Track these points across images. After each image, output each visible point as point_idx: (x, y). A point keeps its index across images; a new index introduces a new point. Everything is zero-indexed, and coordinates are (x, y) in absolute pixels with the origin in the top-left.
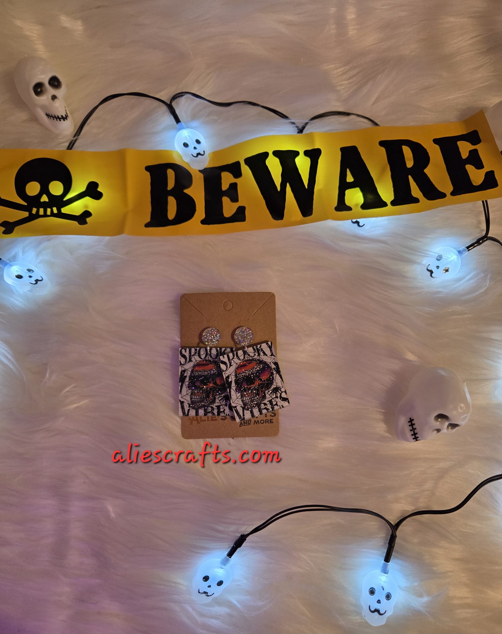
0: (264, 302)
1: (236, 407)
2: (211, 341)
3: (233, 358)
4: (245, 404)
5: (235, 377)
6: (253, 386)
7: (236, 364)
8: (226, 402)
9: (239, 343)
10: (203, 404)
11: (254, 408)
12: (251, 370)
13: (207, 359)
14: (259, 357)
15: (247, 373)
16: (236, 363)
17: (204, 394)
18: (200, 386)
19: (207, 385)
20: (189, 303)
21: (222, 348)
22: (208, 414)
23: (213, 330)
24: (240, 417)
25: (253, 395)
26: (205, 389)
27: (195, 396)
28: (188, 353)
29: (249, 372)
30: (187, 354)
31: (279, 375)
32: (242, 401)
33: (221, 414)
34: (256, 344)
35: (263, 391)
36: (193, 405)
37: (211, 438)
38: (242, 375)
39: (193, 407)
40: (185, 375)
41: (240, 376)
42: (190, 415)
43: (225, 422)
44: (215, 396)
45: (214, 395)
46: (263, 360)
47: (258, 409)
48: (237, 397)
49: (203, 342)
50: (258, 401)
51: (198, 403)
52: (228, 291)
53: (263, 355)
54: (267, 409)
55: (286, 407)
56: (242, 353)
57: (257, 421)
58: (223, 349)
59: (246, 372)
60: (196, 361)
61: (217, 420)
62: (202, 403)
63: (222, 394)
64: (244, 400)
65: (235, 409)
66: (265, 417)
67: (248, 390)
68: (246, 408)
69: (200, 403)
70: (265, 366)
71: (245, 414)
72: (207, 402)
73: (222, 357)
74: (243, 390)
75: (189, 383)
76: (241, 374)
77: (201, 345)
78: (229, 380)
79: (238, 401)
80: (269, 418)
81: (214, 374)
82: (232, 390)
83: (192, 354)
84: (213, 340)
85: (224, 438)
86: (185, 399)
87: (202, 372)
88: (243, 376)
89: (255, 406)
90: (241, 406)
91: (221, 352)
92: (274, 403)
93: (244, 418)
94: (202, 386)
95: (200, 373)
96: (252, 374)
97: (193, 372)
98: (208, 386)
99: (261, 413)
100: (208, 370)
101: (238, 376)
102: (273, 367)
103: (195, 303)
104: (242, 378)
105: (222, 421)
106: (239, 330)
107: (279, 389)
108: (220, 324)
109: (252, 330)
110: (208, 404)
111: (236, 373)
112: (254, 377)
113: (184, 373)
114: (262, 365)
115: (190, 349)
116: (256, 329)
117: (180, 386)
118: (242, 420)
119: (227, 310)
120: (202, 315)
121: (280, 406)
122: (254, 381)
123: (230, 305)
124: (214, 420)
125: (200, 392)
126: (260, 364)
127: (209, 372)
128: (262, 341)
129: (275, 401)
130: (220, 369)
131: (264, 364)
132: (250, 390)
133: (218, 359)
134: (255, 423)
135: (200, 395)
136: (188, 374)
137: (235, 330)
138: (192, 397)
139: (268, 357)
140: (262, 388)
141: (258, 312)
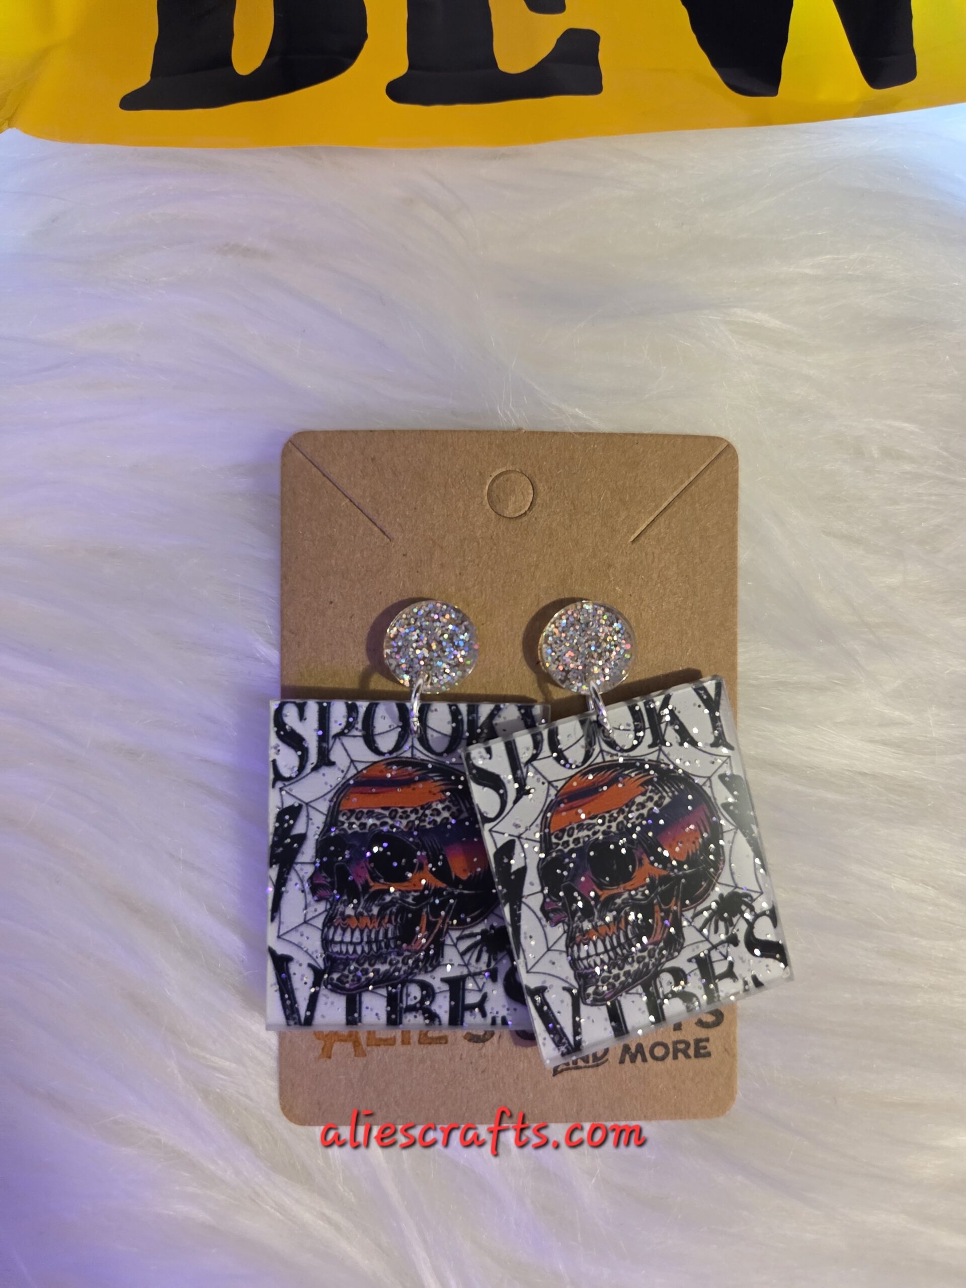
0: (686, 483)
1: (541, 990)
2: (425, 665)
3: (534, 757)
4: (584, 977)
5: (540, 847)
6: (624, 892)
7: (550, 783)
8: (495, 959)
9: (563, 682)
10: (383, 968)
11: (627, 993)
12: (618, 814)
13: (408, 754)
14: (660, 750)
15: (597, 828)
16: (550, 779)
17: (390, 921)
18: (372, 884)
19: (405, 879)
20: (324, 475)
21: (478, 706)
22: (404, 1016)
23: (435, 613)
24: (561, 1039)
25: (622, 932)
26: (391, 901)
27: (344, 930)
28: (315, 725)
29: (610, 821)
30: (309, 731)
31: (745, 837)
32: (574, 962)
33: (467, 1015)
34: (644, 688)
35: (671, 914)
36: (338, 972)
38: (575, 836)
39: (335, 981)
41: (566, 844)
42: (318, 1019)
43: (484, 1051)
44: (441, 931)
45: (436, 931)
46: (678, 768)
47: (647, 1002)
48: (550, 945)
49: (390, 670)
50: (647, 960)
51: (362, 965)
52: (514, 425)
53: (676, 745)
54: (686, 997)
55: (772, 981)
56: (580, 732)
57: (633, 1050)
58: (485, 710)
59: (594, 825)
60: (352, 761)
61: (446, 1042)
62: (377, 966)
63: (475, 921)
64: (579, 959)
65: (538, 999)
66: (675, 1031)
67: (600, 911)
68: (589, 996)
69: (366, 966)
70: (683, 794)
71: (582, 1022)
72: (400, 959)
73: (480, 753)
74: (576, 912)
75: (318, 870)
76: (570, 836)
77: (379, 685)
78: (512, 862)
79: (554, 963)
80: (691, 1033)
81: (440, 829)
82: (525, 912)
83: (335, 729)
84: (439, 663)
86: (299, 946)
87: (379, 816)
88: (581, 845)
89: (633, 982)
90: (567, 986)
91: (472, 723)
92: (720, 968)
93: (578, 1043)
94: (375, 887)
95: (369, 823)
96: (625, 831)
97: (337, 816)
98: (406, 884)
99: (659, 1018)
100: (409, 810)
101: (558, 844)
102: (720, 801)
103: (352, 479)
104: (574, 856)
105: (471, 1045)
106: (563, 614)
107: (746, 899)
108: (474, 586)
109: (625, 619)
110: (409, 971)
111: (545, 828)
112: (632, 849)
113: (291, 822)
114: (673, 789)
115: (325, 704)
116: (641, 614)
117: (273, 882)
118: (570, 1049)
119: (508, 516)
120: (385, 537)
121: (746, 983)
122: (630, 867)
123: (523, 493)
124: (436, 1043)
125: (371, 910)
126: (661, 783)
127: (416, 819)
128: (668, 671)
129: (723, 958)
130: (468, 806)
131: (679, 787)
132: (611, 911)
133: (460, 757)
134: (624, 1060)
135: (369, 924)
136: (311, 827)
137: (543, 616)
138: (331, 937)
139: (700, 750)
140: (666, 898)
141: (653, 532)
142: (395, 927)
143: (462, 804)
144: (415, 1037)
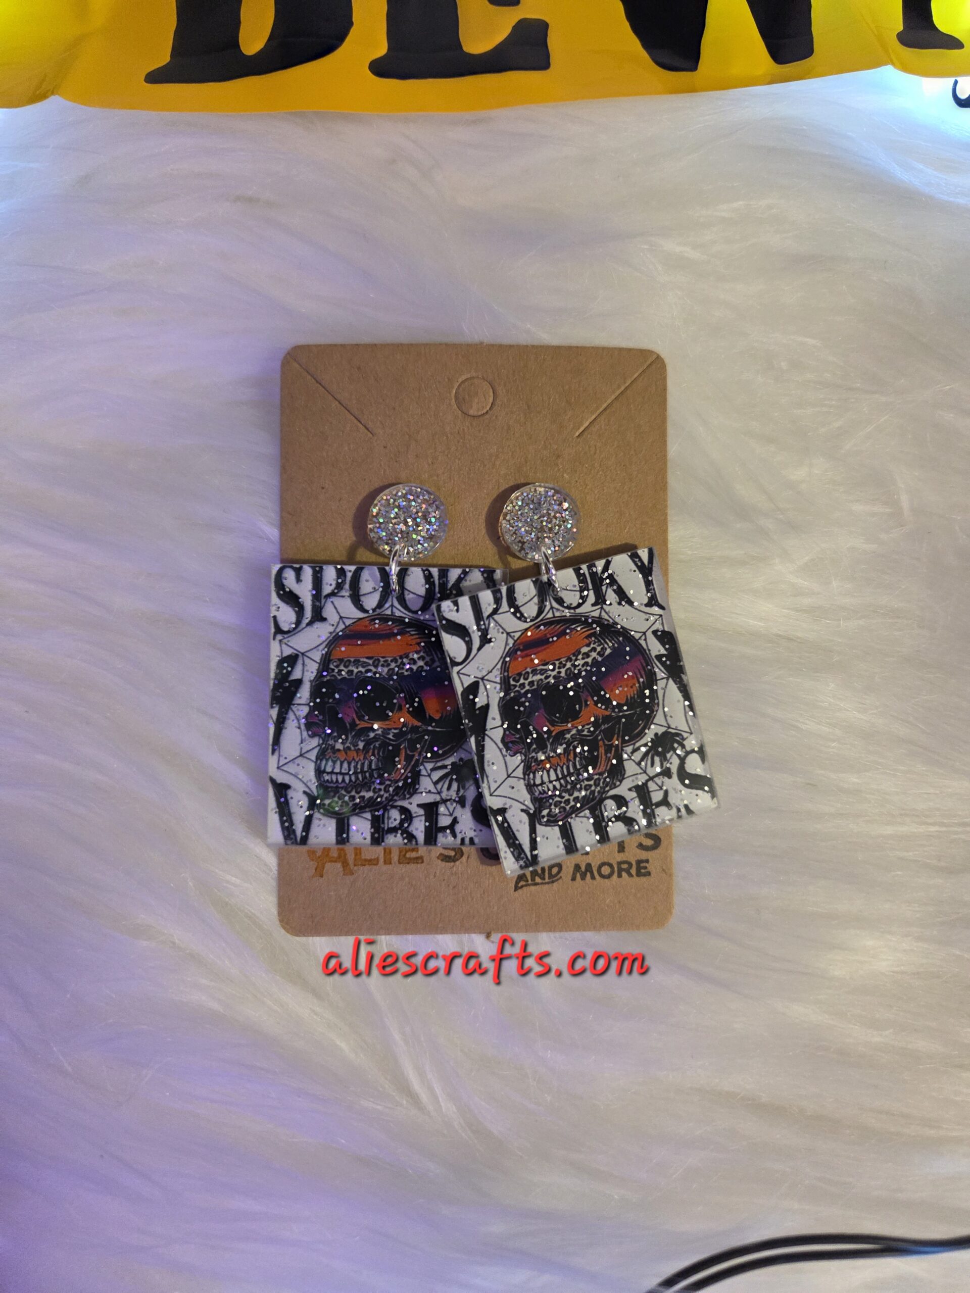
0: (623, 388)
1: (502, 811)
2: (402, 537)
4: (540, 801)
5: (501, 689)
6: (572, 728)
7: (508, 634)
8: (464, 788)
9: (520, 551)
10: (368, 795)
11: (576, 816)
12: (567, 661)
13: (389, 612)
14: (602, 608)
15: (549, 673)
16: (509, 631)
17: (373, 755)
18: (358, 722)
19: (386, 717)
20: (317, 382)
21: (448, 571)
22: (386, 837)
23: (411, 495)
24: (520, 854)
25: (571, 763)
26: (374, 738)
27: (334, 762)
28: (310, 586)
29: (559, 668)
30: (304, 590)
31: (676, 684)
32: (530, 787)
33: (440, 835)
34: (590, 558)
35: (613, 749)
36: (329, 798)
37: (398, 933)
38: (530, 679)
39: (326, 807)
40: (296, 674)
41: (523, 685)
42: (312, 839)
43: (455, 869)
44: (417, 764)
45: (412, 763)
46: (618, 624)
47: (594, 824)
48: (509, 773)
49: (372, 543)
50: (593, 788)
51: (349, 792)
52: (479, 339)
53: (615, 605)
54: (628, 821)
55: (702, 811)
56: (533, 591)
57: (583, 869)
58: (454, 574)
59: (546, 670)
60: (341, 618)
61: (422, 862)
62: (362, 794)
63: (446, 755)
64: (535, 784)
65: (500, 818)
66: (619, 852)
67: (552, 744)
68: (543, 817)
69: (353, 793)
70: (622, 645)
71: (538, 839)
72: (382, 787)
73: (449, 606)
74: (531, 744)
75: (312, 710)
76: (526, 679)
77: (363, 554)
78: (477, 700)
79: (513, 788)
80: (633, 854)
81: (416, 675)
82: (488, 743)
83: (327, 589)
84: (414, 536)
85: (453, 933)
87: (364, 665)
88: (535, 687)
89: (582, 806)
90: (524, 808)
91: (443, 585)
92: (656, 797)
93: (535, 857)
94: (361, 725)
95: (356, 671)
96: (572, 676)
97: (329, 665)
98: (387, 722)
99: (604, 838)
100: (389, 659)
101: (515, 686)
102: (654, 653)
103: (341, 385)
104: (529, 695)
105: (444, 864)
106: (519, 496)
107: (678, 738)
108: (443, 473)
109: (572, 499)
110: (390, 798)
111: (504, 672)
112: (579, 692)
113: (289, 669)
114: (613, 642)
115: (317, 569)
116: (586, 497)
117: (273, 721)
118: (528, 863)
119: (472, 414)
120: (369, 433)
121: (679, 810)
122: (577, 706)
123: (484, 395)
124: (414, 863)
125: (357, 745)
126: (603, 636)
127: (396, 666)
128: (609, 546)
129: (658, 788)
130: (440, 656)
131: (618, 640)
132: (561, 745)
133: (433, 615)
134: (576, 877)
135: (355, 757)
136: (306, 673)
137: (503, 497)
138: (323, 768)
139: (636, 609)
140: (609, 735)
141: (595, 429)
142: (378, 759)
143: (435, 656)
144: (395, 857)
